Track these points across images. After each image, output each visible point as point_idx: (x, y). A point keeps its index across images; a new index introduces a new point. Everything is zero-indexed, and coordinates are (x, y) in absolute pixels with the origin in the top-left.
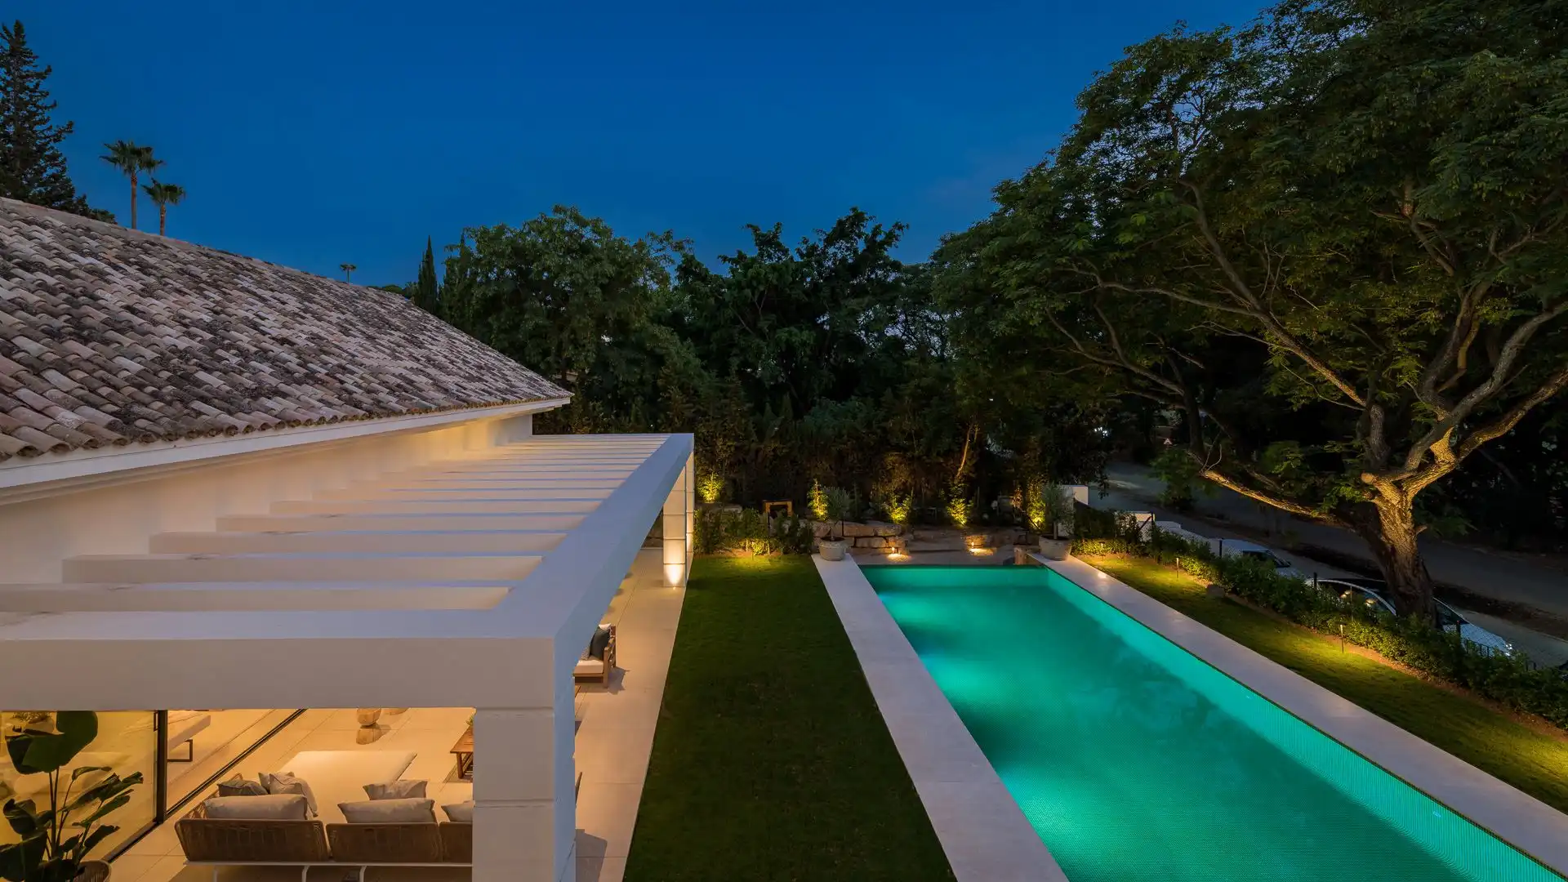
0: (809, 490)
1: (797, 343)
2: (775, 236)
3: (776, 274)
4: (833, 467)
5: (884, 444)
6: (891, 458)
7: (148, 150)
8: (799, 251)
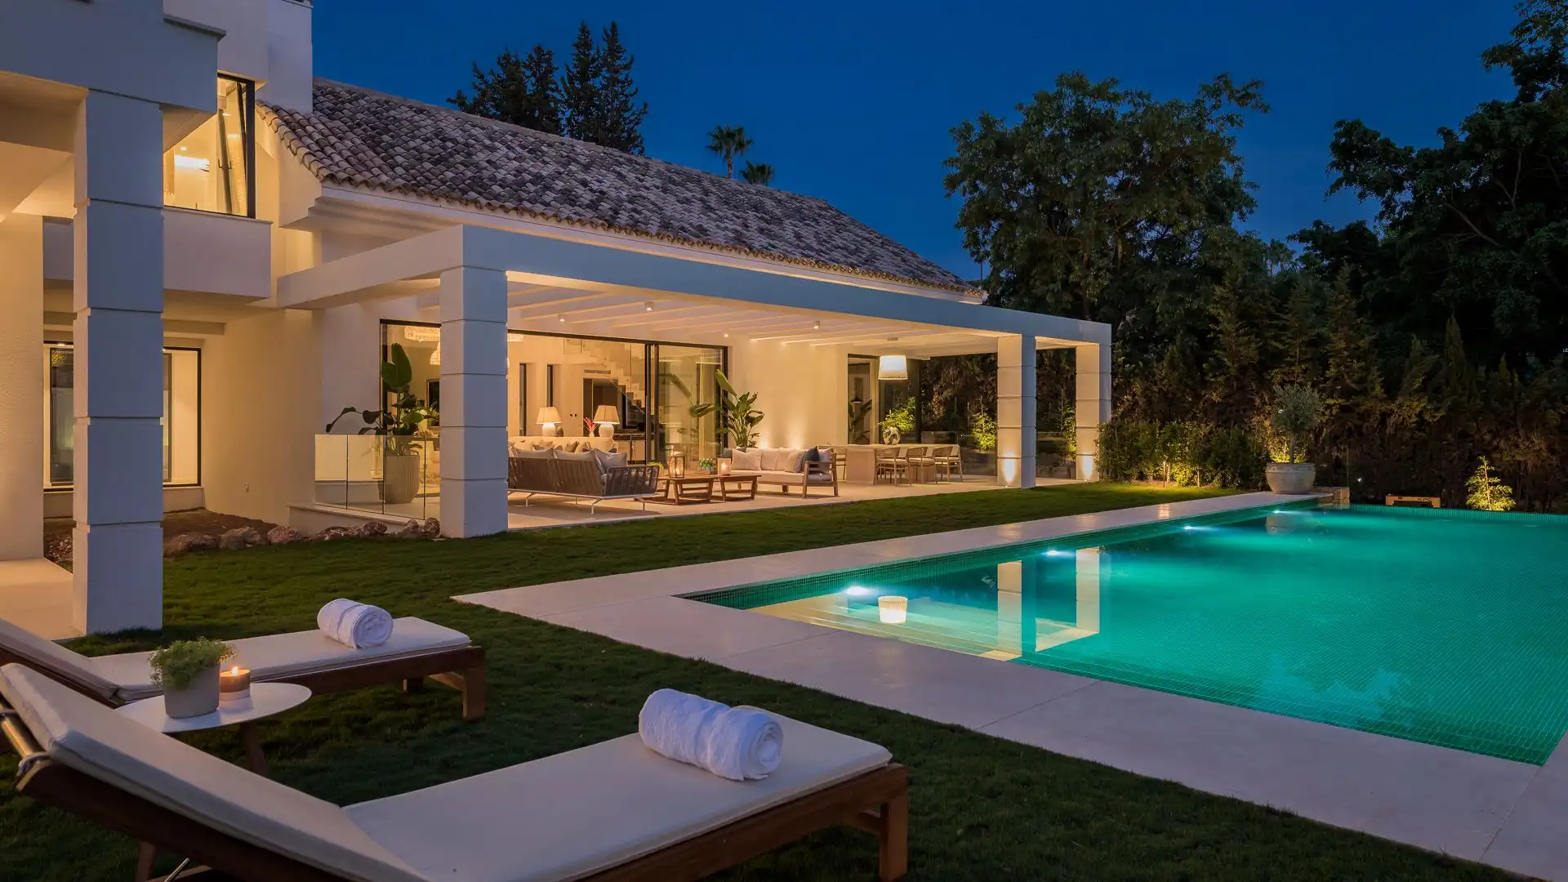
0: (1472, 474)
7: (740, 131)
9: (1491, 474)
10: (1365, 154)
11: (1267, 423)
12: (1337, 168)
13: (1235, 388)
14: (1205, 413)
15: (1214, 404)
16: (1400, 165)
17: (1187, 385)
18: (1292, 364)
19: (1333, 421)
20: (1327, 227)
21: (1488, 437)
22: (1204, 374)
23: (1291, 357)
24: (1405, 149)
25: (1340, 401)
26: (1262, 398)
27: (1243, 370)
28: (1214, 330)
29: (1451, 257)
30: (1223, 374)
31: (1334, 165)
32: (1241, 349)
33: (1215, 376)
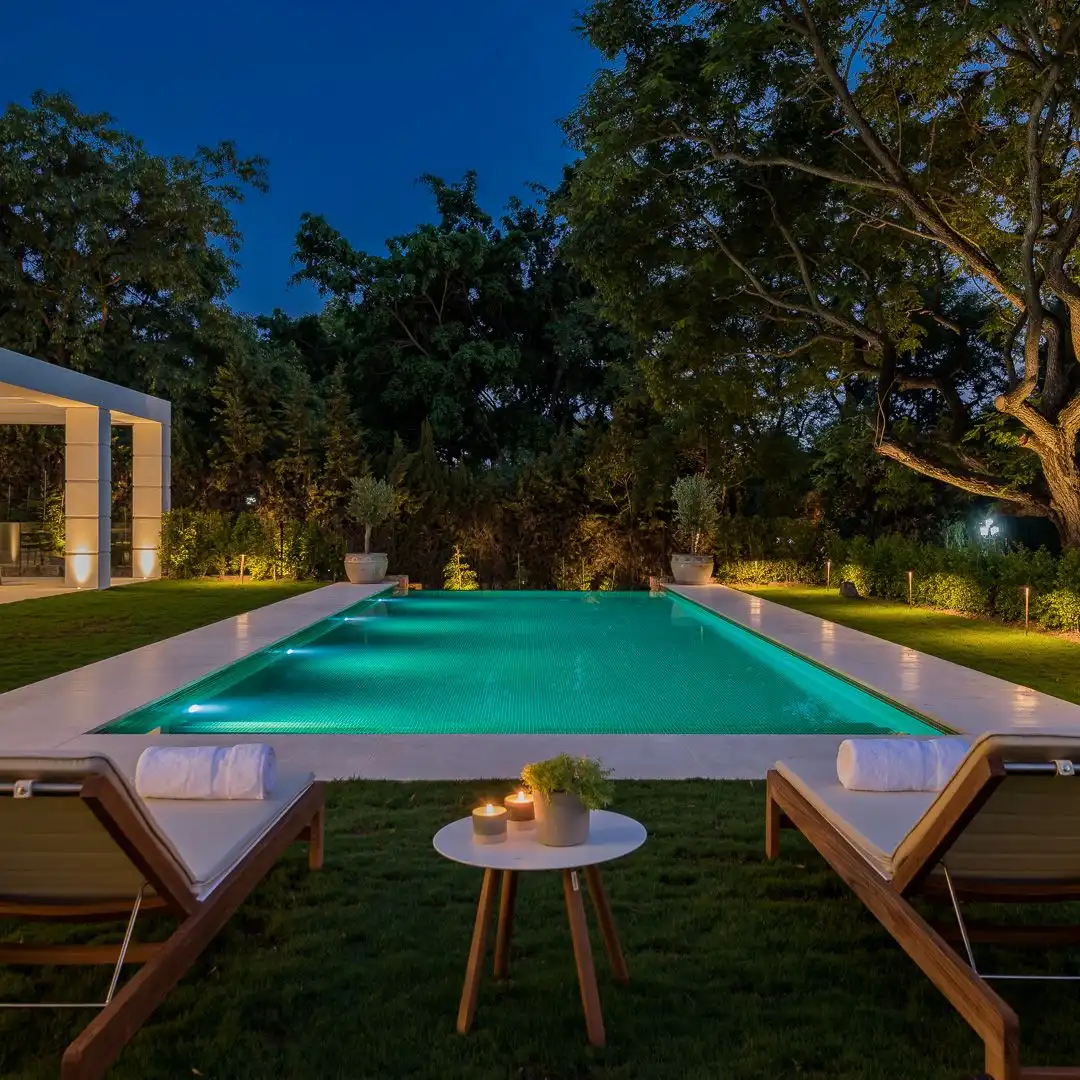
0: (447, 560)
1: (487, 366)
2: (467, 196)
3: (457, 253)
4: (500, 536)
5: (580, 501)
6: (590, 525)
8: (507, 220)
9: (462, 561)
10: (324, 251)
11: (271, 514)
12: (301, 260)
13: (240, 476)
14: (208, 501)
15: (218, 493)
16: (353, 267)
17: (190, 472)
18: (293, 455)
19: (331, 512)
20: (285, 317)
21: (452, 529)
22: (208, 460)
23: (293, 447)
24: (360, 253)
25: (337, 493)
26: (266, 488)
27: (248, 458)
28: (218, 414)
29: (396, 362)
30: (229, 461)
31: (300, 256)
32: (249, 436)
33: (219, 463)
